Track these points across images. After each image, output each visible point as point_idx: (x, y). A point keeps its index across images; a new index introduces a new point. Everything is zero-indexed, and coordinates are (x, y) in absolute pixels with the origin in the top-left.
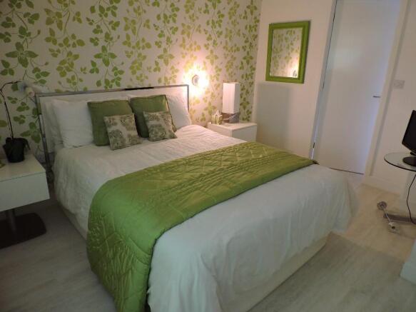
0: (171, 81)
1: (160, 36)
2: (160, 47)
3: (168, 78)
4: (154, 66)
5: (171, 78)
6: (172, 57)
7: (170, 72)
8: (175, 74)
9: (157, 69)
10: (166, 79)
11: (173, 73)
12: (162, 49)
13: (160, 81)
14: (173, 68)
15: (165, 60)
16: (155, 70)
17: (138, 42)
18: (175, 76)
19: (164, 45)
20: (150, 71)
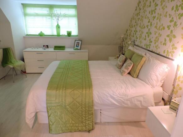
0: (170, 54)
1: (171, 21)
2: (169, 29)
3: (169, 52)
4: (164, 42)
5: (170, 52)
6: (175, 37)
7: (171, 48)
8: (174, 50)
9: (165, 44)
10: (168, 51)
11: (173, 49)
12: (170, 30)
13: (164, 52)
14: (173, 45)
15: (170, 39)
16: (164, 44)
17: (160, 26)
18: (174, 52)
19: (172, 28)
20: (161, 44)
